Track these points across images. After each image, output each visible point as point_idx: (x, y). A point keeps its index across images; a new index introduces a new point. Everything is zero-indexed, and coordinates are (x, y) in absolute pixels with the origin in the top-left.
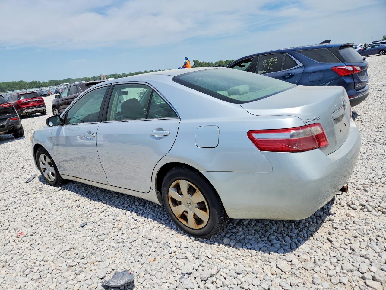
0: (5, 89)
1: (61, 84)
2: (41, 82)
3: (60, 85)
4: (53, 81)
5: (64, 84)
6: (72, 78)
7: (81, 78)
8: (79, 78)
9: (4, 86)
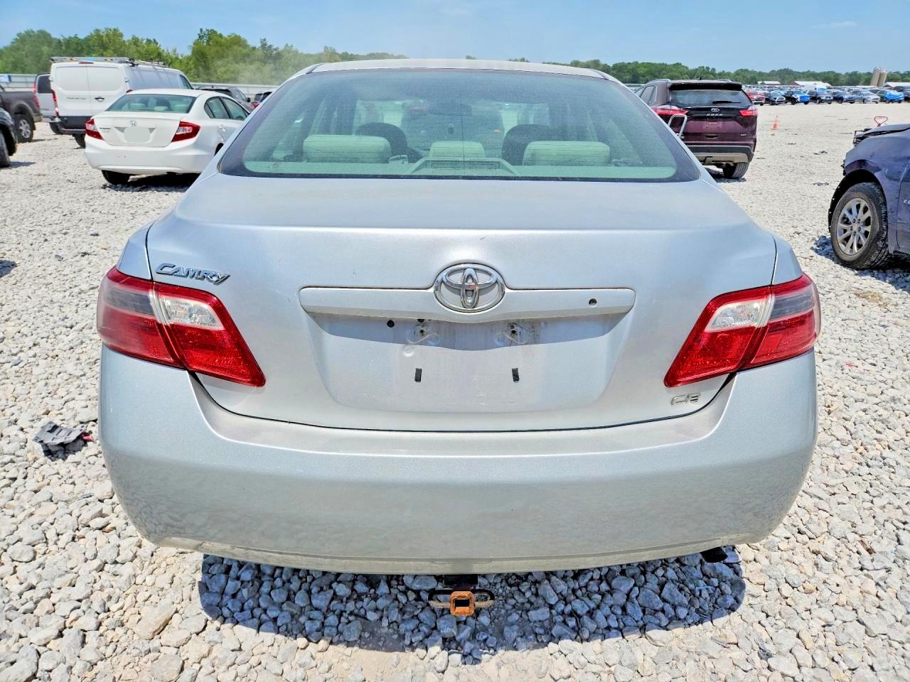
0: (641, 78)
1: (759, 82)
2: (717, 72)
3: (756, 83)
4: (746, 71)
5: (766, 82)
6: (794, 70)
7: (818, 71)
8: (812, 70)
9: (641, 71)
